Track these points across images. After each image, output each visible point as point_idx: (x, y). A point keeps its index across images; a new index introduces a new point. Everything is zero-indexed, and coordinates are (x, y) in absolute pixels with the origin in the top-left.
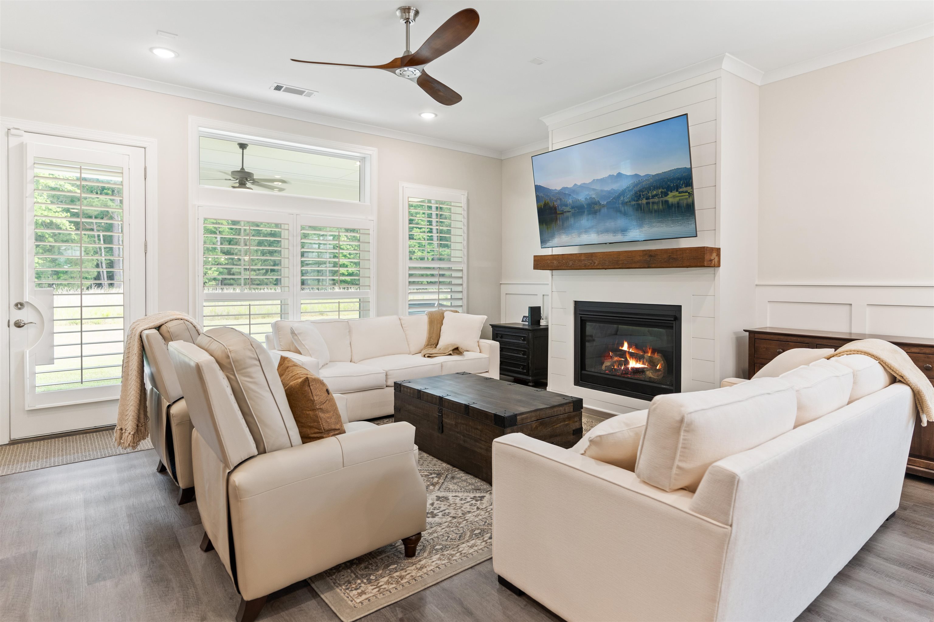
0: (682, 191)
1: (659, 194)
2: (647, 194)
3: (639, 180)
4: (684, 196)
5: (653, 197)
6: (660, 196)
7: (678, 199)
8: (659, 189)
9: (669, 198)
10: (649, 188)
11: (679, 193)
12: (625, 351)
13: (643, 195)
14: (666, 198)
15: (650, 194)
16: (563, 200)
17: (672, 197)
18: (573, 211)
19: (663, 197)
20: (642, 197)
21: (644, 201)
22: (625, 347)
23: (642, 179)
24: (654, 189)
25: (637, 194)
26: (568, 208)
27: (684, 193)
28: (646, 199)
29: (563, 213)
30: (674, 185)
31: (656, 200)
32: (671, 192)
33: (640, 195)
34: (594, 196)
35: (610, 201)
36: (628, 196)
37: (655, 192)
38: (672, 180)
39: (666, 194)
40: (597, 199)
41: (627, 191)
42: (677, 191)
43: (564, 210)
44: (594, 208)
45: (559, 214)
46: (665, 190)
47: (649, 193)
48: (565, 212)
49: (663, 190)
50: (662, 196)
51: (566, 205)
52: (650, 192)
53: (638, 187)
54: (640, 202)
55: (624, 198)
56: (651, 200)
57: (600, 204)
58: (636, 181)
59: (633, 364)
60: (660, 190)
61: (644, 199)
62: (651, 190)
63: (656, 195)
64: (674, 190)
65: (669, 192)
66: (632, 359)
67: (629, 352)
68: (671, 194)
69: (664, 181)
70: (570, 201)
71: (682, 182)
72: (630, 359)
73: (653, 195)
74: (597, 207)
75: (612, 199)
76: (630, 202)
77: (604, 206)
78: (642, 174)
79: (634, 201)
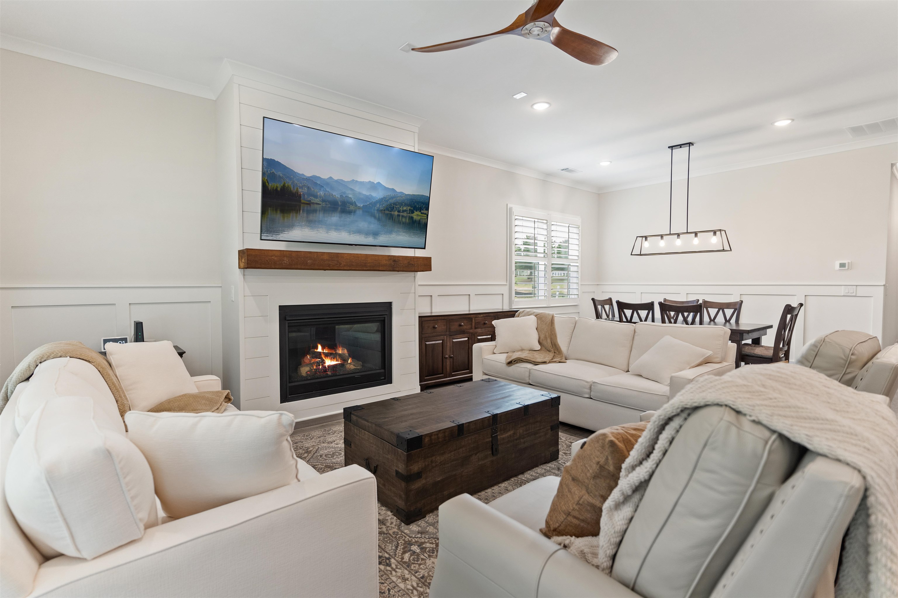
0: (423, 213)
1: (408, 210)
2: (399, 208)
3: (395, 195)
4: (424, 216)
5: (403, 211)
6: (408, 212)
7: (419, 217)
8: (409, 206)
9: (414, 215)
10: (401, 204)
11: (421, 214)
12: (320, 353)
13: (396, 208)
14: (412, 214)
15: (401, 209)
16: (312, 189)
17: (416, 216)
18: (324, 204)
19: (410, 214)
20: (395, 209)
21: (396, 213)
22: (320, 349)
23: (397, 195)
24: (405, 206)
25: (392, 205)
26: (318, 200)
27: (424, 214)
28: (398, 212)
29: (309, 203)
30: (419, 206)
31: (405, 214)
32: (416, 211)
33: (394, 207)
34: (350, 196)
35: (367, 205)
36: (383, 205)
37: (405, 208)
38: (418, 202)
39: (413, 212)
40: (353, 200)
41: (383, 200)
42: (420, 211)
43: (312, 201)
44: (349, 207)
45: (304, 203)
46: (412, 208)
47: (400, 207)
48: (313, 203)
49: (411, 208)
50: (409, 212)
51: (316, 196)
52: (402, 207)
53: (393, 200)
54: (393, 213)
55: (380, 206)
56: (401, 214)
57: (356, 205)
58: (392, 195)
59: (329, 362)
60: (409, 208)
61: (396, 211)
62: (402, 206)
63: (406, 211)
64: (418, 210)
65: (415, 211)
66: (327, 358)
67: (323, 353)
68: (416, 213)
69: (413, 202)
70: (321, 193)
71: (424, 206)
72: (326, 359)
73: (403, 210)
74: (352, 208)
75: (369, 204)
76: (384, 210)
77: (359, 208)
78: (398, 190)
79: (388, 211)
